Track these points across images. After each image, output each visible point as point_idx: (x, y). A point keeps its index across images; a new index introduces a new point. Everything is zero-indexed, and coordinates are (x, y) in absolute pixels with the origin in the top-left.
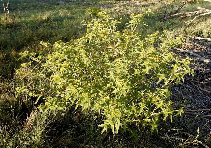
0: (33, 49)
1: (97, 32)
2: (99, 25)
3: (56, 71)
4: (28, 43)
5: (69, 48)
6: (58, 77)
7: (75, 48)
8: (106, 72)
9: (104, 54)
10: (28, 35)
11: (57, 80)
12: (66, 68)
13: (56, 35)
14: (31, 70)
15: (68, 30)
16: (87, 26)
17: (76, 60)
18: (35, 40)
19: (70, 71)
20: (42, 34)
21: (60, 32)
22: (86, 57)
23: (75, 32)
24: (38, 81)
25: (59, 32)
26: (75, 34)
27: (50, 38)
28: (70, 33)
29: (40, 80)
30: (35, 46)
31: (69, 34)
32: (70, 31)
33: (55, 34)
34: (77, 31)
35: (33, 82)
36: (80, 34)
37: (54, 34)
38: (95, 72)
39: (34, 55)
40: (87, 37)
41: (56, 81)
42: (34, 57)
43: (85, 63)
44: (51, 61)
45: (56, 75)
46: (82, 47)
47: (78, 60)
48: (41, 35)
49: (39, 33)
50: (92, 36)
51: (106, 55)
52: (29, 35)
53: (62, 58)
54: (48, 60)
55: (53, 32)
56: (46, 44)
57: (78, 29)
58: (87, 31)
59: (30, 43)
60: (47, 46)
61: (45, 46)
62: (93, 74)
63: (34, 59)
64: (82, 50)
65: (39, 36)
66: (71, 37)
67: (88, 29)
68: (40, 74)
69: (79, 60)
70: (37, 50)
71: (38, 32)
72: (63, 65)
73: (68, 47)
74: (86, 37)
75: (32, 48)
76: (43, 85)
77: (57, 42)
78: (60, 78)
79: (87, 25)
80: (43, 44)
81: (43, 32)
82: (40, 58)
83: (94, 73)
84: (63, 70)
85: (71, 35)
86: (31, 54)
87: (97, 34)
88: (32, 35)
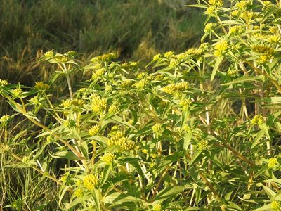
0: (18, 63)
1: (243, 41)
2: (251, 14)
3: (82, 158)
4: (4, 43)
5: (137, 85)
6: (90, 186)
7: (158, 88)
8: (251, 180)
9: (257, 121)
10: (8, 17)
11: (83, 193)
12: (118, 155)
13: (95, 23)
14: (5, 145)
15: (135, 13)
16: (206, 13)
17: (156, 129)
18: (27, 36)
19: (129, 168)
20: (50, 17)
21: (109, 15)
22: (192, 124)
23: (159, 19)
24: (21, 176)
25: (105, 17)
26: (155, 26)
27: (74, 31)
28: (140, 21)
29: (28, 176)
30: (27, 53)
31: (136, 25)
32: (142, 16)
33: (94, 20)
34: (163, 19)
35: (6, 177)
36: (172, 27)
37: (89, 20)
38: (213, 180)
39: (21, 98)
40: (203, 54)
41: (81, 198)
42: (21, 103)
43: (186, 147)
44: (72, 124)
45: (84, 177)
46: (182, 90)
47: (163, 133)
48: (48, 21)
49: (42, 12)
50: (224, 54)
51: (264, 125)
52: (11, 17)
53: (110, 118)
54: (65, 118)
55: (86, 14)
56: (64, 61)
57: (168, 10)
58: (205, 31)
59: (12, 42)
60: (65, 71)
61: (60, 70)
62: (208, 184)
63: (19, 108)
64: (180, 98)
65: (42, 21)
66: (143, 35)
67: (209, 26)
68: (32, 162)
69: (166, 132)
70: (29, 67)
71: (40, 10)
72: (109, 144)
73: (134, 82)
74: (199, 51)
75: (16, 60)
76: (34, 192)
77: (100, 59)
78: (96, 188)
79: (206, 10)
80: (53, 61)
81: (57, 12)
82: (38, 105)
83: (209, 180)
84: (109, 162)
85: (145, 29)
86: (11, 91)
87: (241, 50)
88: (21, 18)
